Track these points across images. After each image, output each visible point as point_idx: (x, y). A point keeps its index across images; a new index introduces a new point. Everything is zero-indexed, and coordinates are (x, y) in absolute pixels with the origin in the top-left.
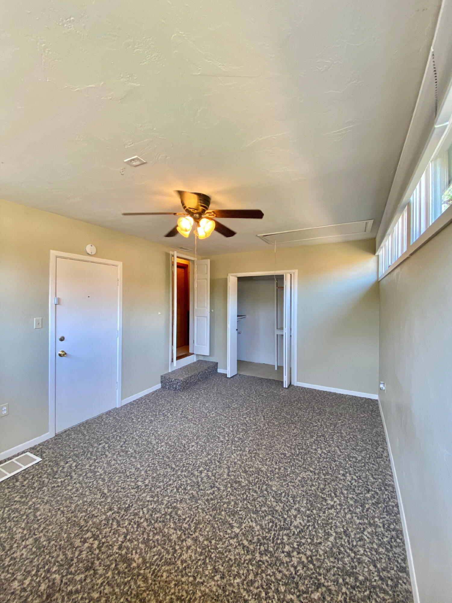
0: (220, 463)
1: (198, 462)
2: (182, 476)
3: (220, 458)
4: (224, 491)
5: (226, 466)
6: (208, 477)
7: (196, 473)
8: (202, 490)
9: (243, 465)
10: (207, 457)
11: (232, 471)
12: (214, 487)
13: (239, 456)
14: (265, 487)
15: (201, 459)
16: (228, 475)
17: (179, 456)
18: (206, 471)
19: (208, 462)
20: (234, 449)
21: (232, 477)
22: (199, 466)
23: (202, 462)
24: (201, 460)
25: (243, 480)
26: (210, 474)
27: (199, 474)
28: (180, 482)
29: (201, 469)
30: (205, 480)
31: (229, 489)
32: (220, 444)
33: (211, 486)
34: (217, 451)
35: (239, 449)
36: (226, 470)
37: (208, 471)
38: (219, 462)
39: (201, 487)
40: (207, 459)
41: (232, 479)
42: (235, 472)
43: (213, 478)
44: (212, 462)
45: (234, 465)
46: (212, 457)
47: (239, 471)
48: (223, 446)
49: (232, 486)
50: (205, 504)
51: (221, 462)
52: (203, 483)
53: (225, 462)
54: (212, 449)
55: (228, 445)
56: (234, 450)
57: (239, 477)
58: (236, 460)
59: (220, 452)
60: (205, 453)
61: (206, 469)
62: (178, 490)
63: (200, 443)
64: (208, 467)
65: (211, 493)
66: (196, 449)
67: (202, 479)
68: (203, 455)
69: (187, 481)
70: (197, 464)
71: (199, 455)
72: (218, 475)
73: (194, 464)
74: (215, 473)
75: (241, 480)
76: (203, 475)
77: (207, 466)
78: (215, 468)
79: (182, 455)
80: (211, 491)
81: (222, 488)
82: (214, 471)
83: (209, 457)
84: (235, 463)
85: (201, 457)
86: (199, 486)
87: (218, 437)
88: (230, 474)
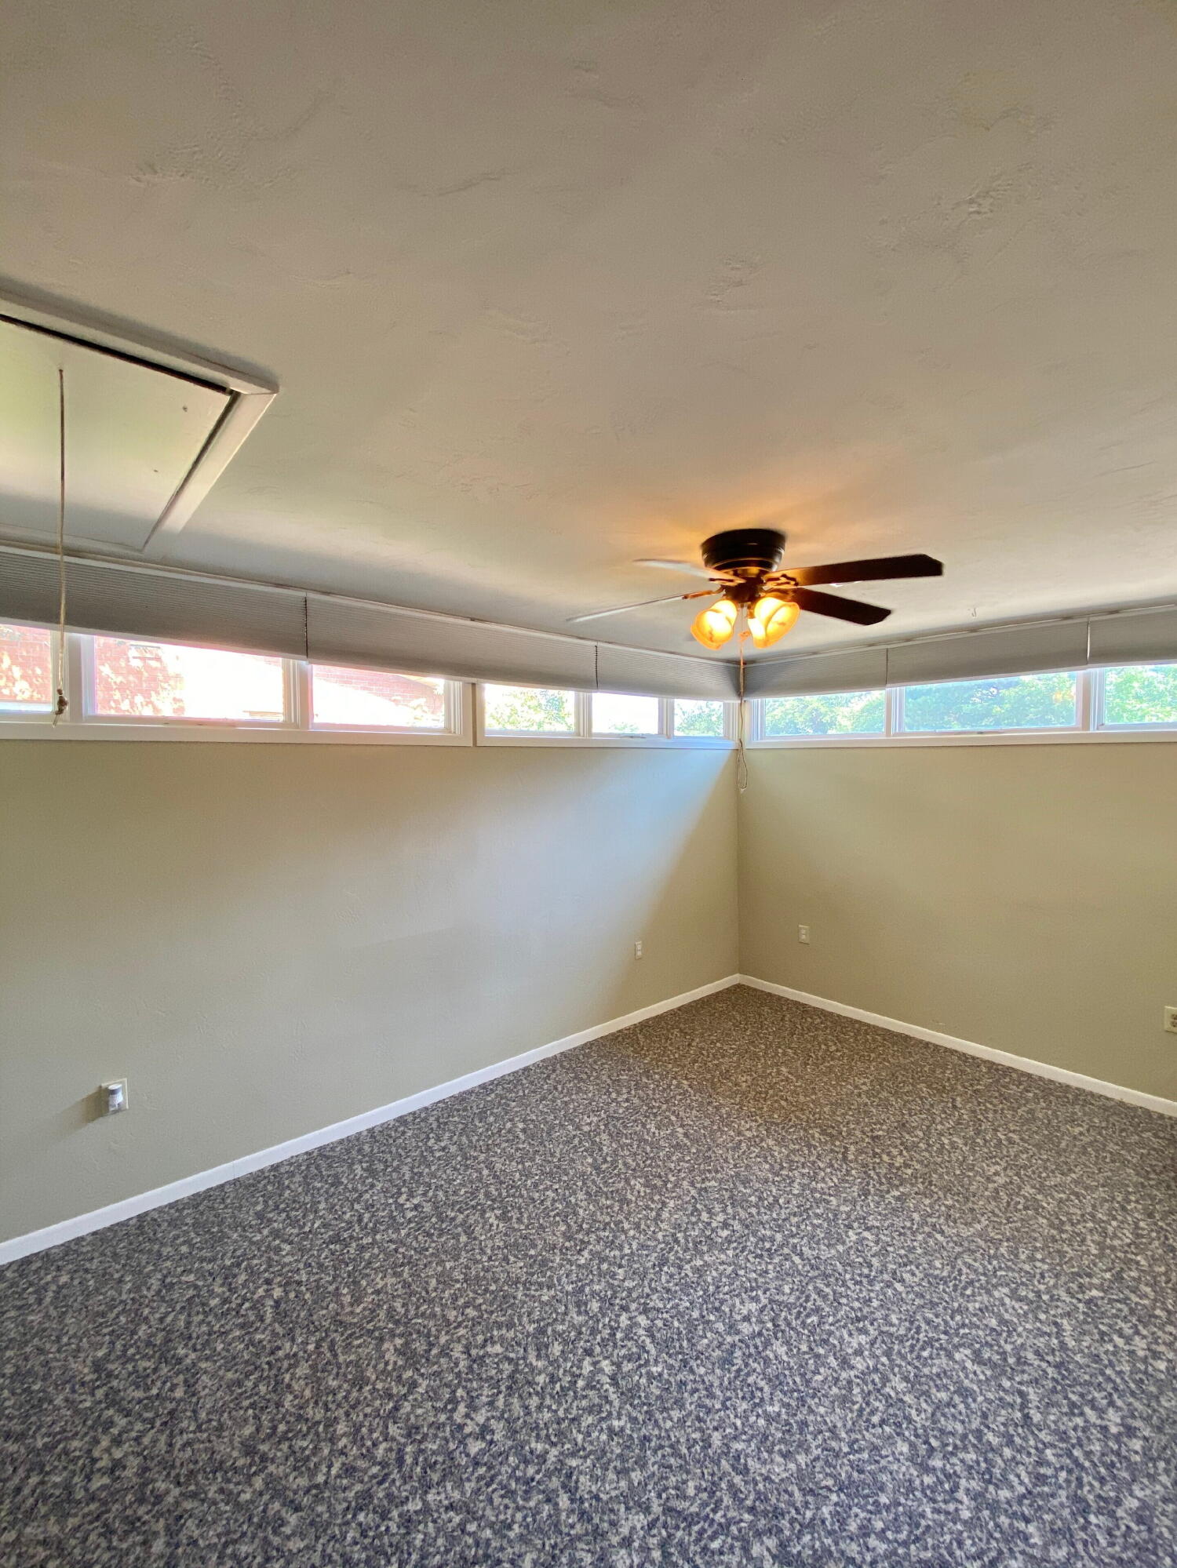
0: (673, 1235)
1: (730, 1253)
2: (771, 1228)
3: (671, 1249)
4: (683, 1179)
5: (662, 1226)
6: (709, 1211)
7: (737, 1226)
8: (726, 1190)
9: (620, 1217)
10: (706, 1264)
11: (652, 1209)
12: (701, 1189)
13: (617, 1242)
14: (604, 1167)
15: (723, 1263)
16: (664, 1204)
17: (787, 1289)
18: (714, 1225)
19: (705, 1248)
20: (621, 1271)
21: (657, 1198)
22: (730, 1242)
23: (722, 1251)
24: (723, 1257)
25: (638, 1187)
26: (705, 1216)
27: (731, 1222)
28: (774, 1215)
29: (725, 1233)
30: (717, 1208)
31: (673, 1179)
32: (655, 1302)
33: (706, 1191)
34: (672, 1276)
35: (605, 1266)
36: (665, 1215)
37: (709, 1224)
38: (676, 1241)
39: (727, 1195)
40: (706, 1258)
41: (660, 1195)
42: (647, 1207)
43: (698, 1206)
44: (696, 1244)
45: (643, 1222)
46: (691, 1260)
47: (637, 1206)
48: (647, 1290)
49: (665, 1183)
50: (722, 1168)
51: (670, 1239)
52: (722, 1202)
53: (660, 1236)
54: (686, 1287)
55: (630, 1291)
56: (620, 1266)
57: (642, 1194)
58: (632, 1233)
59: (665, 1269)
60: (709, 1279)
61: (713, 1230)
62: (776, 1201)
63: (720, 1327)
64: (708, 1233)
65: (710, 1181)
66: (737, 1301)
67: (724, 1211)
68: (714, 1274)
69: (759, 1213)
70: (735, 1249)
71: (728, 1277)
72: (686, 1209)
73: (742, 1251)
74: (692, 1214)
75: (642, 1189)
76: (721, 1218)
77: (709, 1237)
78: (690, 1226)
79: (779, 1290)
80: (708, 1184)
81: (685, 1183)
82: (694, 1219)
83: (699, 1263)
84: (637, 1226)
85: (721, 1268)
86: (731, 1198)
87: (652, 1336)
88: (660, 1206)
